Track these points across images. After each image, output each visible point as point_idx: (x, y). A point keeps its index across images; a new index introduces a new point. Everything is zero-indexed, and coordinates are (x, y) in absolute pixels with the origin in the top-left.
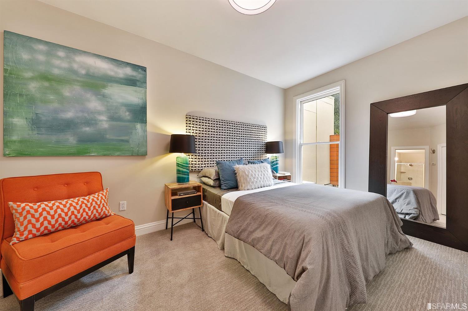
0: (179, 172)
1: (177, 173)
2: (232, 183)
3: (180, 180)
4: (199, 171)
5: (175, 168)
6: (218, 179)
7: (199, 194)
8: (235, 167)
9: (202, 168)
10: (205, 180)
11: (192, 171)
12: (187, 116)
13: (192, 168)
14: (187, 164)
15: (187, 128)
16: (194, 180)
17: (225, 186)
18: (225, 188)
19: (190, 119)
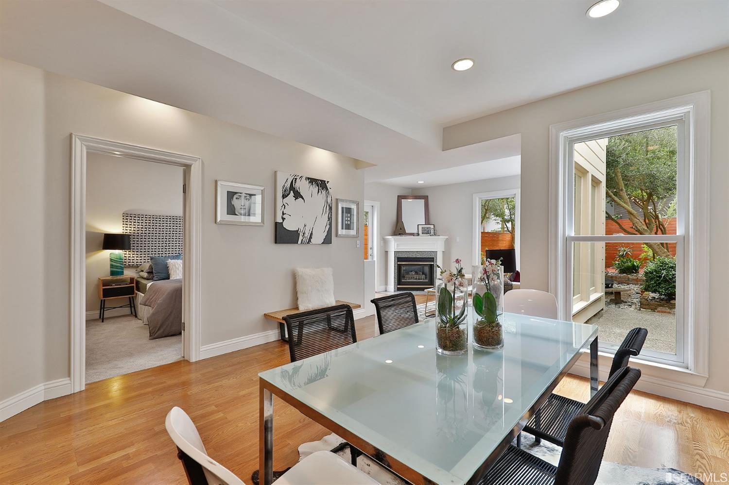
0: (112, 266)
1: (111, 268)
2: (163, 275)
3: (113, 273)
4: (137, 266)
5: (109, 263)
6: (150, 272)
7: (133, 285)
8: (167, 261)
9: (141, 263)
10: (142, 274)
11: (129, 266)
12: (124, 215)
13: (129, 264)
14: (121, 259)
15: (124, 226)
16: (129, 273)
17: (157, 278)
18: (157, 279)
19: (127, 217)
